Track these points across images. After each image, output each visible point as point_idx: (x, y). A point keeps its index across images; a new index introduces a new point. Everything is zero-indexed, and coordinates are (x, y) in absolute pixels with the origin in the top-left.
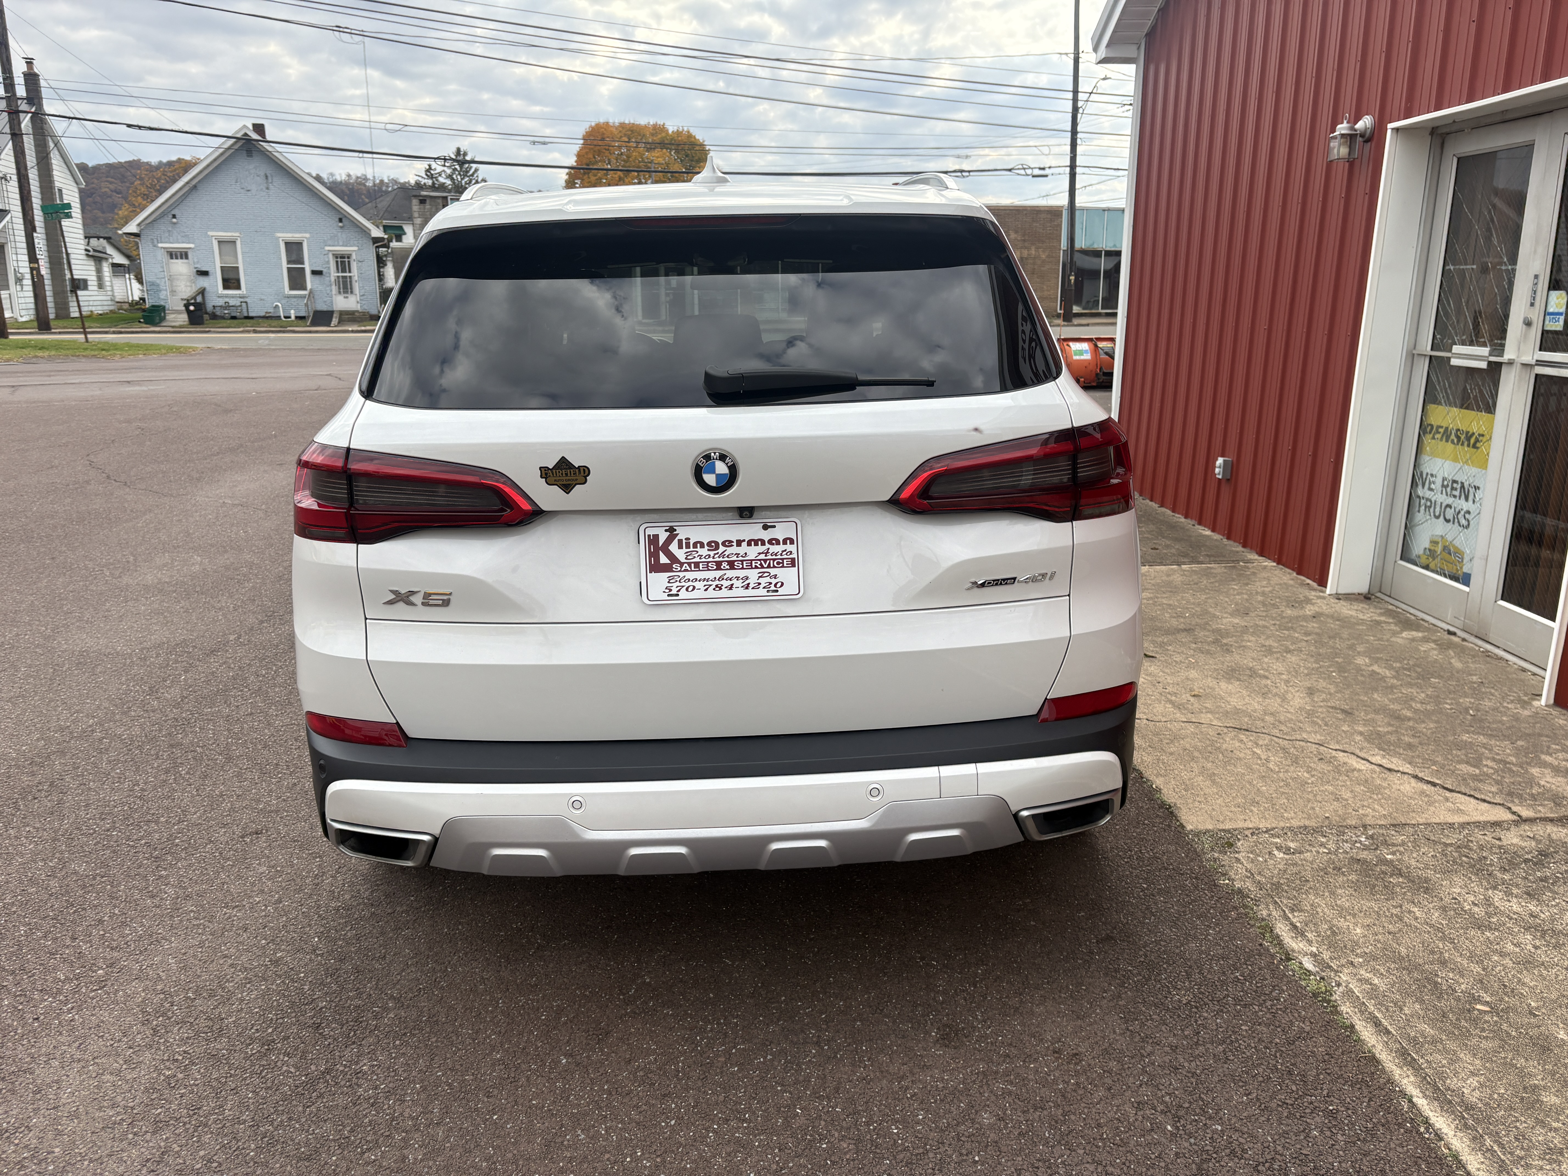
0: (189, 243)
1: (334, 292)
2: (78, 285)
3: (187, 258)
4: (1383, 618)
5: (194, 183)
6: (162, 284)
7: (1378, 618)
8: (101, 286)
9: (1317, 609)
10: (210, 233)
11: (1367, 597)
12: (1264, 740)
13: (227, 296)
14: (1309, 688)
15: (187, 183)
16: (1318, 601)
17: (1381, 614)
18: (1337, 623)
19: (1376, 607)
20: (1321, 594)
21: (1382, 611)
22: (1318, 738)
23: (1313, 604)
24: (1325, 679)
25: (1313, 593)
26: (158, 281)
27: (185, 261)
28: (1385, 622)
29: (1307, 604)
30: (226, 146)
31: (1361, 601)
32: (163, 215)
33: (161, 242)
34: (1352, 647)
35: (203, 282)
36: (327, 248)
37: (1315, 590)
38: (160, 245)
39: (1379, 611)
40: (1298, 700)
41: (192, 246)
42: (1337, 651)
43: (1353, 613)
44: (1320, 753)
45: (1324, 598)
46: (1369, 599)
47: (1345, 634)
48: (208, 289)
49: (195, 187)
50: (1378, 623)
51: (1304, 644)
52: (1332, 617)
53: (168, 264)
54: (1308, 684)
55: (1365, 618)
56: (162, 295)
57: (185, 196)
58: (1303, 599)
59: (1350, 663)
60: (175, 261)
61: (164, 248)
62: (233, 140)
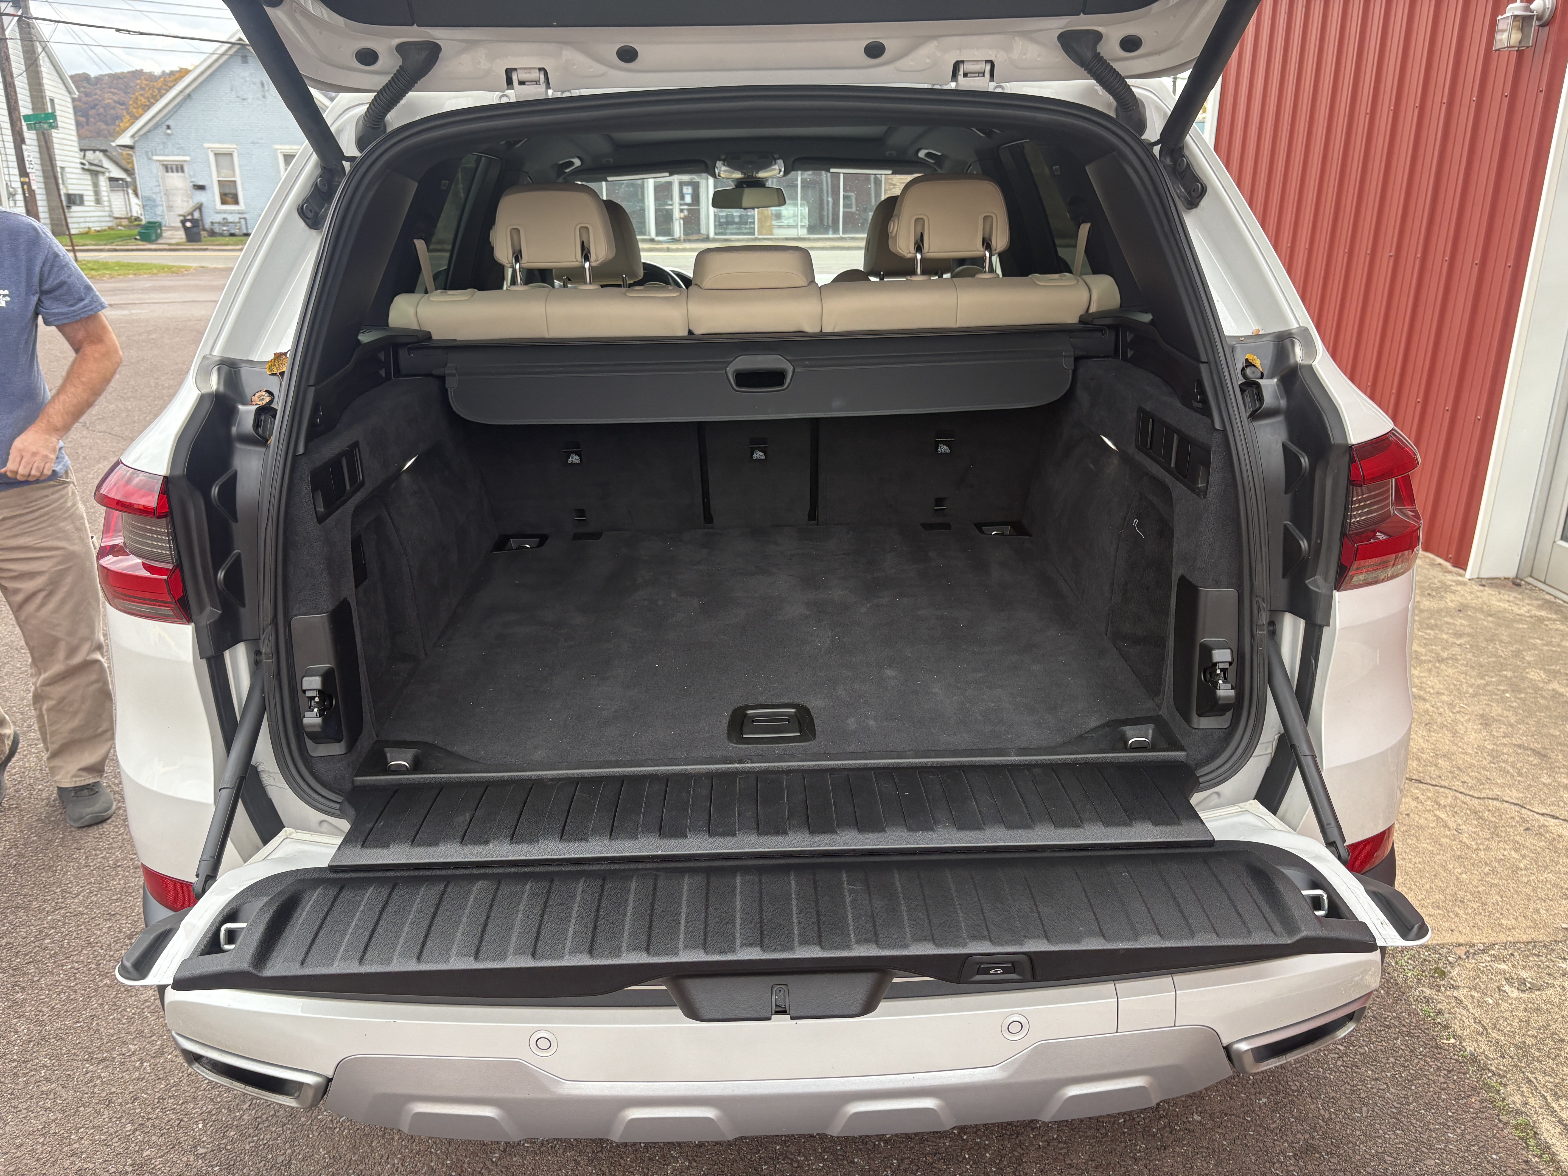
0: (184, 155)
2: (74, 200)
3: (183, 171)
4: (1543, 613)
5: (187, 91)
6: (159, 199)
7: (1538, 613)
8: (98, 201)
9: (1459, 599)
10: (206, 145)
11: (1516, 583)
12: (1447, 799)
13: (225, 212)
14: (1482, 716)
15: (181, 92)
16: (1459, 588)
17: (1540, 607)
18: (1490, 619)
19: (1530, 597)
20: (1459, 578)
21: (1540, 602)
22: (1513, 795)
23: (1454, 592)
24: (1497, 701)
25: (1449, 577)
26: (154, 196)
27: (180, 174)
28: (1549, 619)
29: (1446, 591)
30: (221, 51)
31: (1511, 589)
32: (157, 126)
33: (156, 155)
34: (1517, 654)
35: (201, 197)
37: (1450, 572)
38: (155, 158)
39: (1536, 602)
40: (1473, 735)
41: (187, 158)
42: (1502, 660)
43: (1506, 605)
44: (1524, 821)
45: (1464, 584)
46: (1519, 585)
47: (1504, 634)
48: (205, 204)
49: (189, 95)
50: (1541, 620)
51: (1457, 650)
52: (1481, 610)
53: (163, 178)
54: (1478, 709)
55: (1522, 612)
56: (159, 210)
57: (180, 105)
58: (1439, 584)
59: (1523, 679)
60: (170, 174)
61: (159, 161)
62: (229, 45)
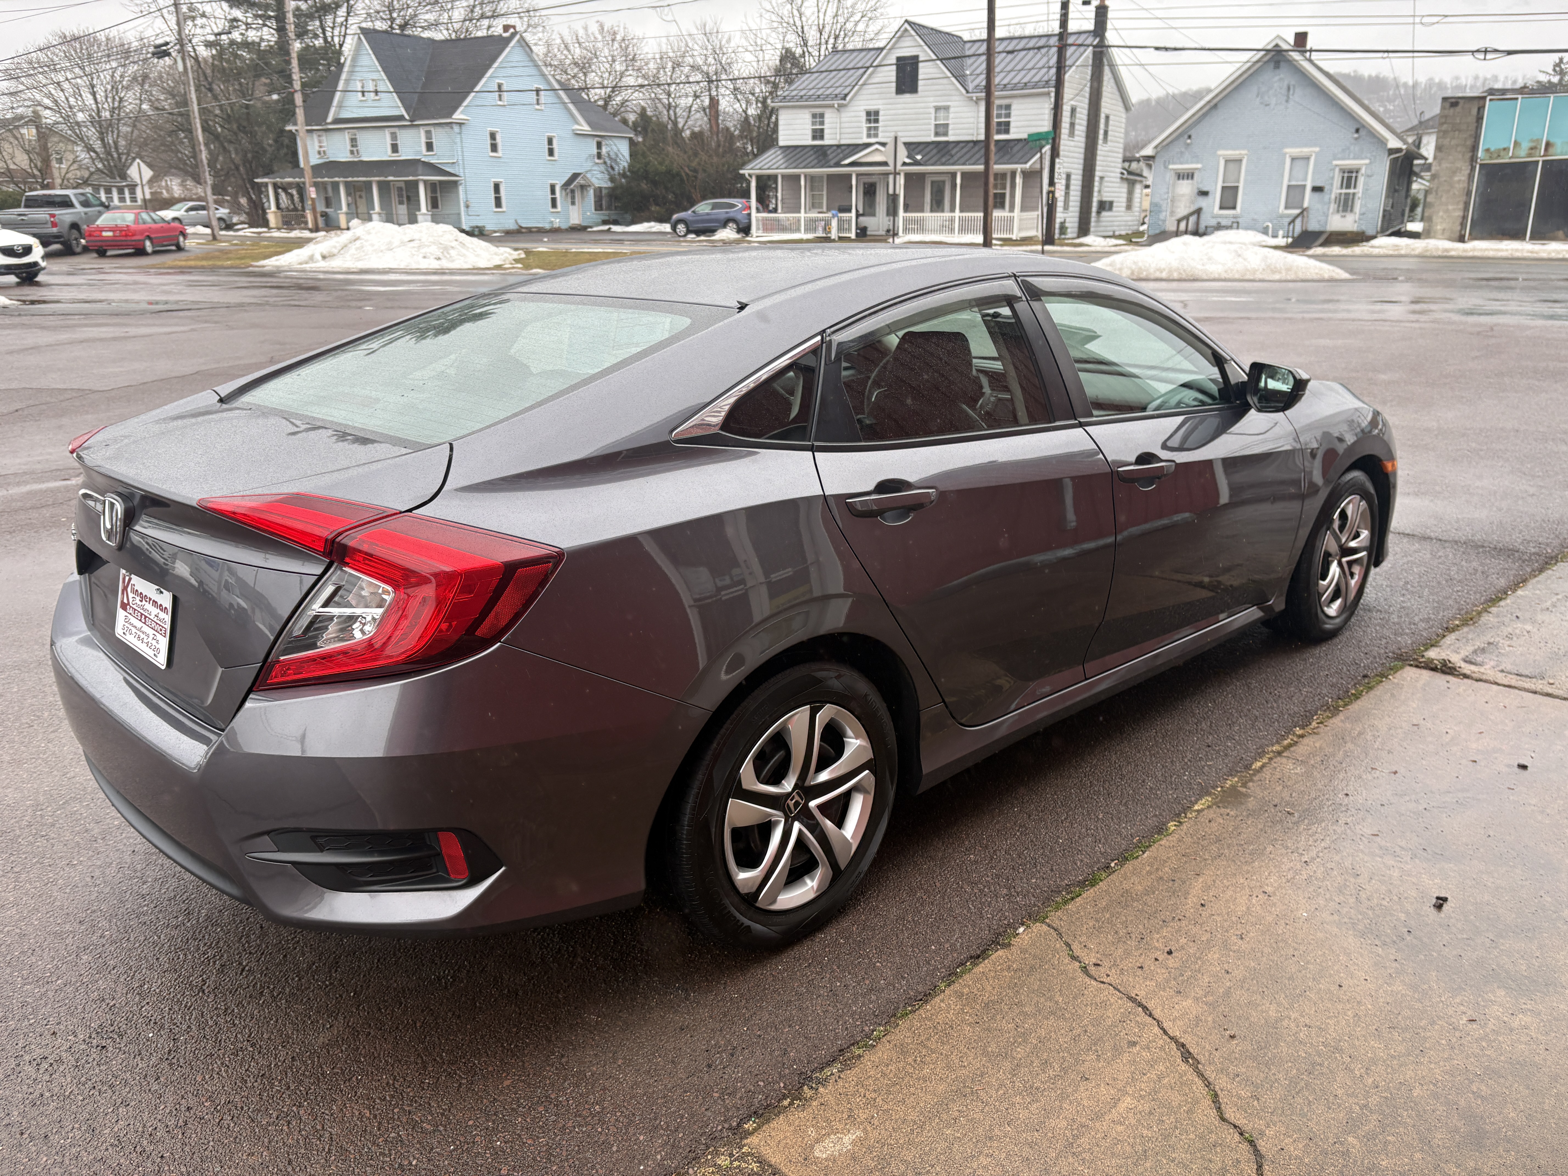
0: (1197, 162)
1: (1331, 210)
2: (1105, 206)
3: (1192, 178)
6: (1165, 205)
10: (1220, 153)
13: (1221, 216)
15: (1209, 102)
26: (1161, 202)
33: (1174, 163)
35: (1203, 202)
36: (1335, 162)
38: (1171, 167)
41: (1199, 166)
48: (1204, 209)
49: (1215, 106)
53: (1174, 185)
56: (1162, 216)
57: (1205, 115)
60: (1181, 181)
61: (1174, 170)
62: (1263, 53)
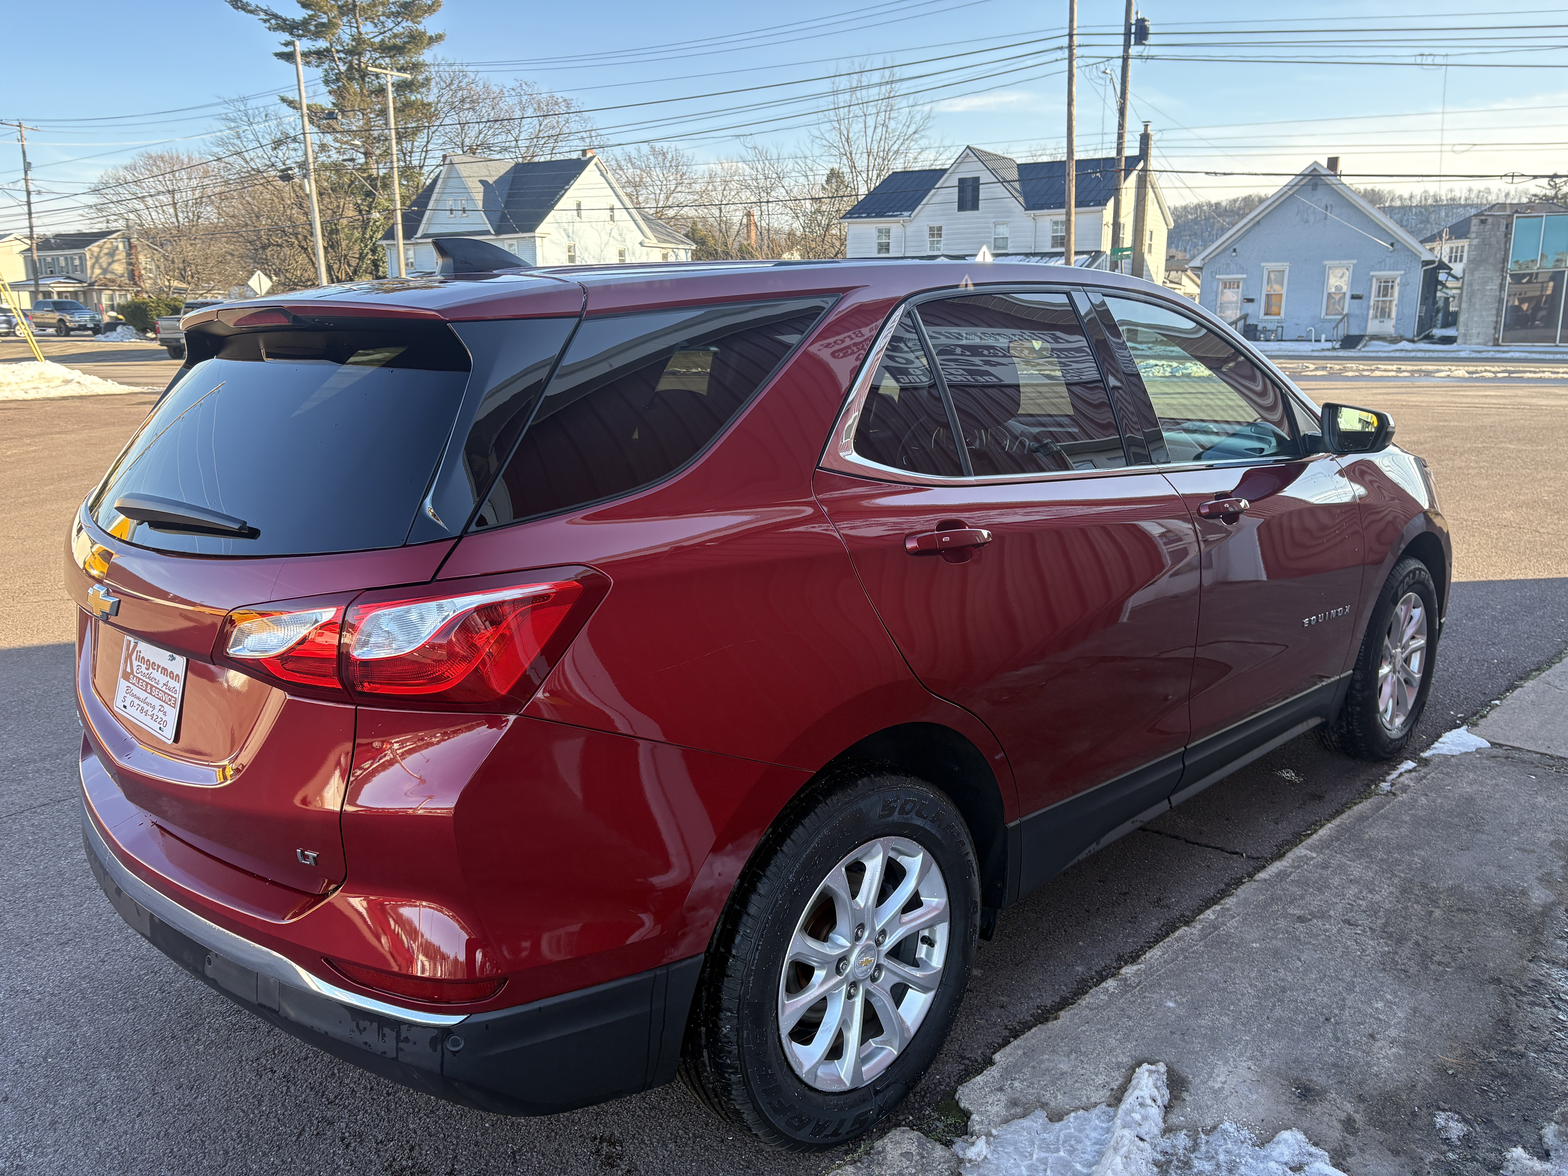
0: (1243, 273)
1: (1370, 316)
3: (1238, 287)
5: (1257, 219)
10: (1262, 264)
13: (1266, 321)
15: (1252, 220)
27: (1236, 290)
30: (1292, 184)
32: (1226, 249)
33: (1220, 274)
35: (1250, 308)
36: (1372, 273)
38: (1217, 277)
41: (1245, 276)
48: (1251, 315)
53: (1221, 293)
57: (1248, 231)
60: (1227, 290)
61: (1221, 279)
62: (1300, 177)
